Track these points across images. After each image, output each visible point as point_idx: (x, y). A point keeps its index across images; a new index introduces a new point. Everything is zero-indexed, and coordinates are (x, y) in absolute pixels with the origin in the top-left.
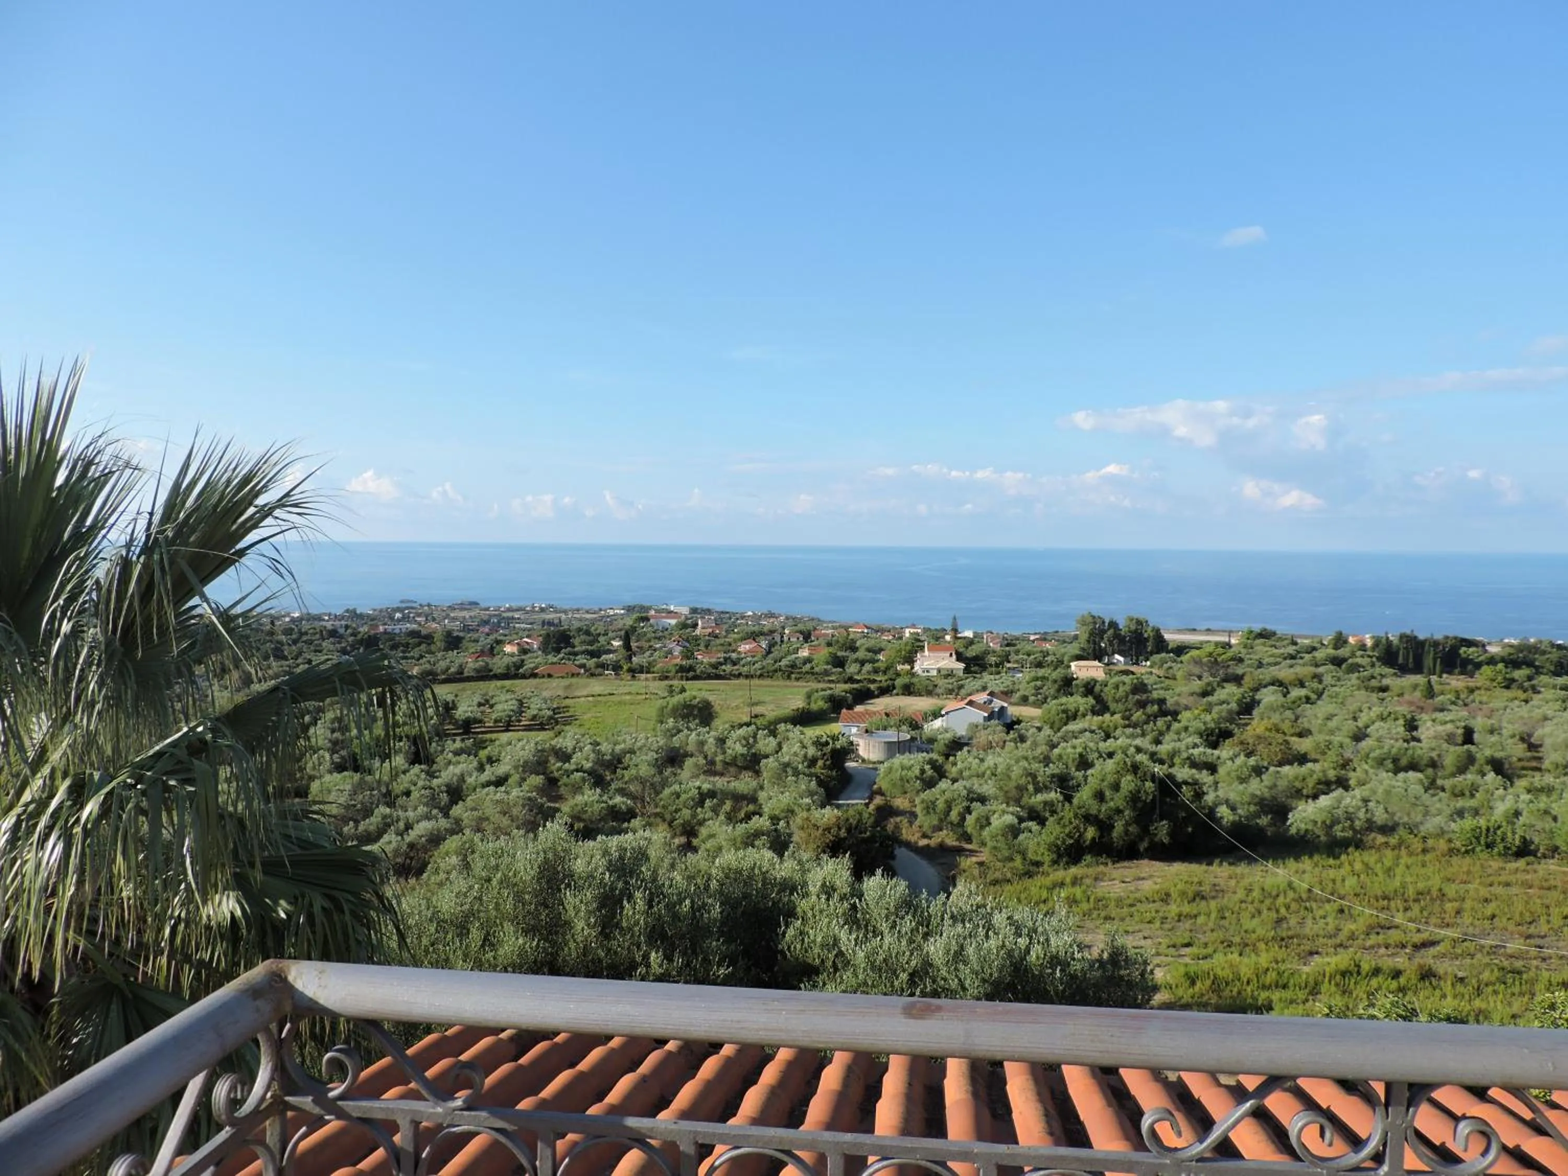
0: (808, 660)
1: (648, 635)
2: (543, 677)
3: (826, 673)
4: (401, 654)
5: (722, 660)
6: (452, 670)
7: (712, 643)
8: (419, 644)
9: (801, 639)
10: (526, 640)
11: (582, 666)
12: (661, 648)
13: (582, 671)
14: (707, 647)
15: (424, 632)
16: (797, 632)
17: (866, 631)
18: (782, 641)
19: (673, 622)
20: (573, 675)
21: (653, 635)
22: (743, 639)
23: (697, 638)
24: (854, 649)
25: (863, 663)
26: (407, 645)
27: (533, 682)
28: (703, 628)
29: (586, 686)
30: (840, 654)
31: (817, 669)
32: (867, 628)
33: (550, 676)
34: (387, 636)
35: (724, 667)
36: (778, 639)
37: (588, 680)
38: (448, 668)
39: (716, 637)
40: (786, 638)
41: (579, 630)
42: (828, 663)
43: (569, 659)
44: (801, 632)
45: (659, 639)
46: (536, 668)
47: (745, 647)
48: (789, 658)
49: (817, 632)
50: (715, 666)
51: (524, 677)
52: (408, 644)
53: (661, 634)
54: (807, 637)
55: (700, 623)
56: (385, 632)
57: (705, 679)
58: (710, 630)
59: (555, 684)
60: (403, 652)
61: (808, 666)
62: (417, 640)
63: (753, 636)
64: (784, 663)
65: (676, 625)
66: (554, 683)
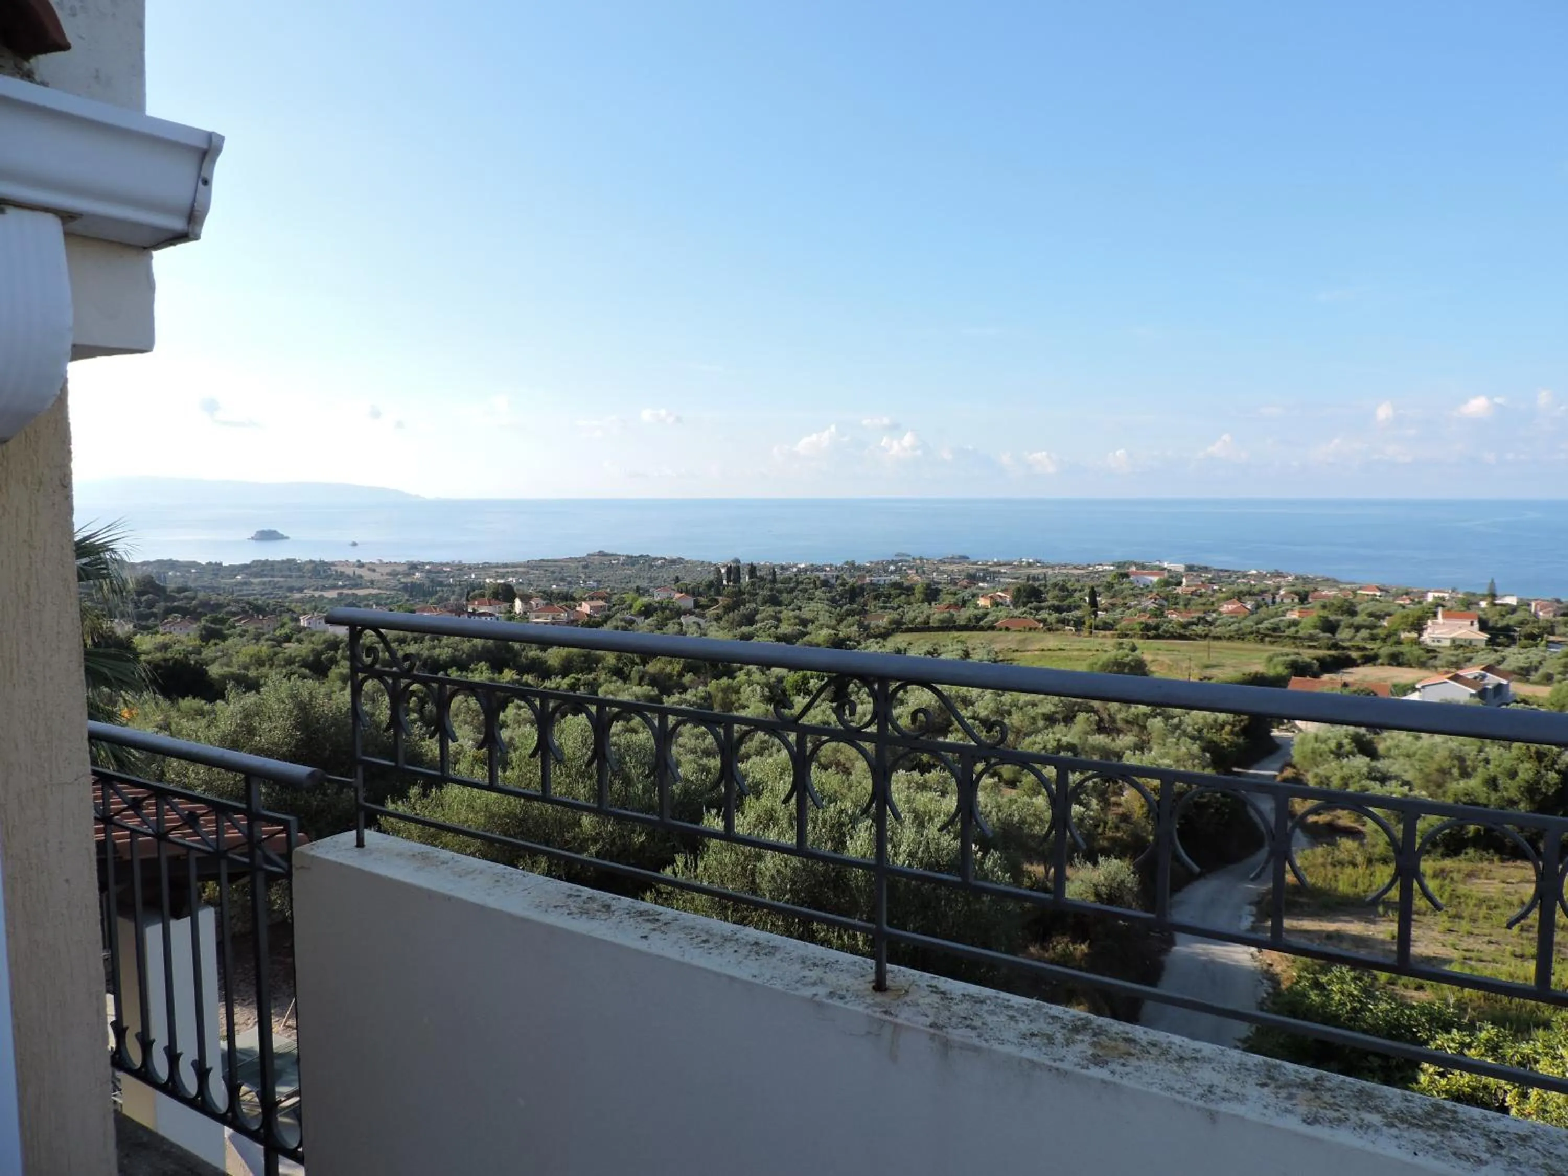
0: (1295, 623)
1: (1126, 592)
2: (1001, 630)
3: (1311, 638)
4: (881, 605)
5: (1195, 620)
6: (919, 620)
7: (1192, 602)
8: (900, 595)
9: (1296, 600)
10: (999, 593)
11: (1044, 621)
12: (1137, 605)
13: (1041, 625)
14: (1186, 605)
15: (906, 584)
16: (1291, 593)
17: (1378, 594)
18: (1274, 602)
19: (1155, 579)
20: (1030, 629)
21: (1131, 592)
22: (1228, 599)
23: (1177, 596)
24: (1353, 613)
25: (1358, 628)
26: (888, 596)
27: (990, 634)
28: (1188, 586)
29: (1040, 641)
30: (1332, 618)
31: (1301, 634)
32: (1381, 590)
33: (1007, 629)
34: (872, 587)
35: (1194, 627)
36: (1269, 599)
37: (1045, 635)
38: (915, 618)
39: (1200, 596)
40: (1278, 599)
41: (1055, 585)
42: (1315, 627)
43: (1031, 614)
44: (1297, 593)
45: (1135, 596)
46: (997, 621)
47: (1226, 608)
48: (1272, 621)
49: (1317, 594)
50: (1185, 626)
51: (982, 629)
52: (890, 594)
53: (1139, 591)
54: (1303, 598)
55: (1184, 580)
56: (871, 583)
57: (1168, 638)
58: (1194, 589)
59: (1010, 638)
60: (884, 602)
61: (1293, 629)
62: (898, 591)
63: (1239, 596)
64: (1266, 624)
65: (1159, 582)
66: (1011, 636)
